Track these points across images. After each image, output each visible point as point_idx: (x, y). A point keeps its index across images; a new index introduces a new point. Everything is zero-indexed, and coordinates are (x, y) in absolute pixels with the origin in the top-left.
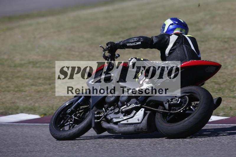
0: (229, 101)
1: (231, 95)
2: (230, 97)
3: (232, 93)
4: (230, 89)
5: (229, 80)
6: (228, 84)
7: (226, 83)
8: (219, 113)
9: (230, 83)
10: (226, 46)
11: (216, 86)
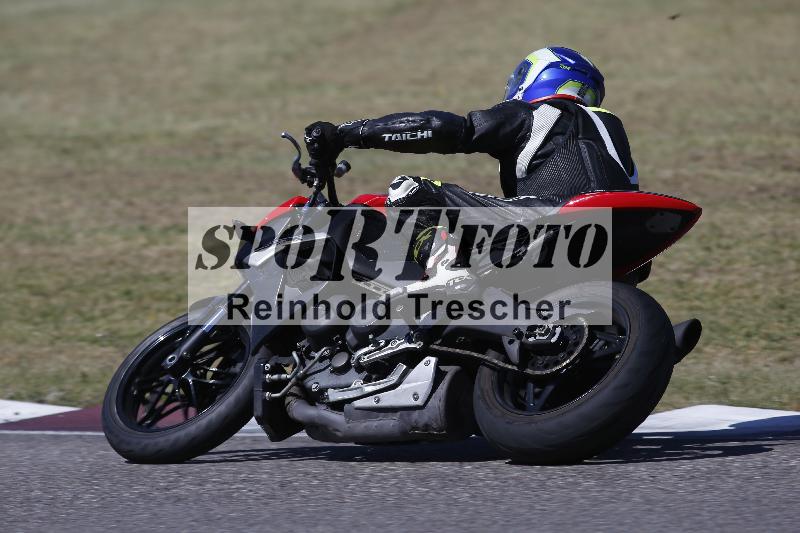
0: (80, 352)
1: (86, 332)
2: (82, 340)
3: (89, 324)
4: (80, 313)
5: (80, 281)
6: (74, 294)
7: (67, 292)
8: (45, 395)
9: (81, 291)
10: (70, 164)
11: (35, 302)
